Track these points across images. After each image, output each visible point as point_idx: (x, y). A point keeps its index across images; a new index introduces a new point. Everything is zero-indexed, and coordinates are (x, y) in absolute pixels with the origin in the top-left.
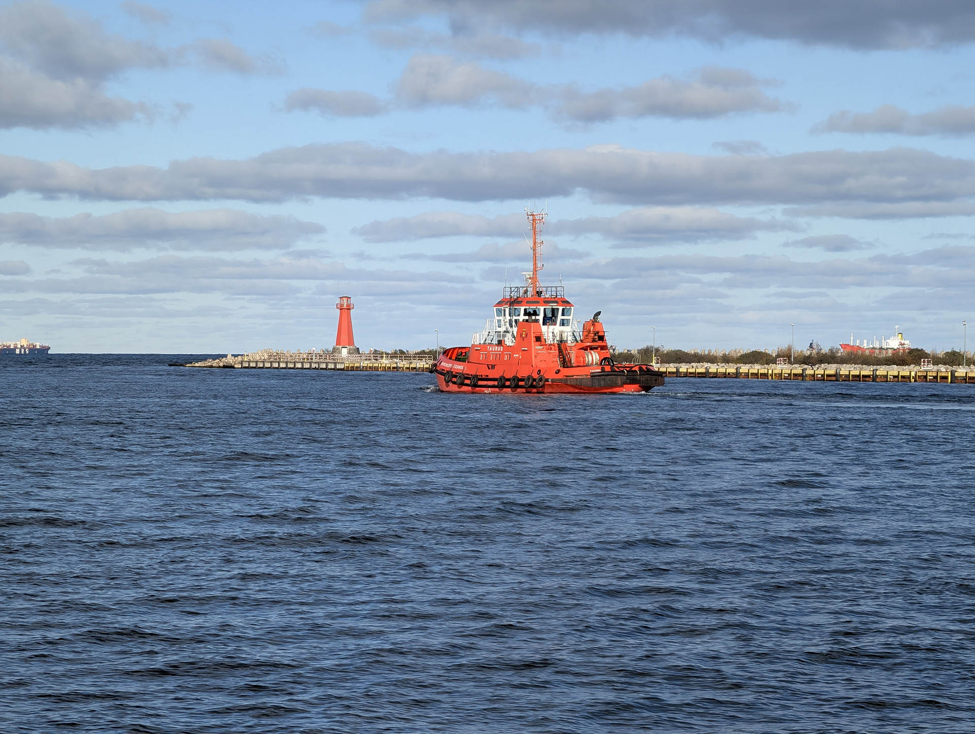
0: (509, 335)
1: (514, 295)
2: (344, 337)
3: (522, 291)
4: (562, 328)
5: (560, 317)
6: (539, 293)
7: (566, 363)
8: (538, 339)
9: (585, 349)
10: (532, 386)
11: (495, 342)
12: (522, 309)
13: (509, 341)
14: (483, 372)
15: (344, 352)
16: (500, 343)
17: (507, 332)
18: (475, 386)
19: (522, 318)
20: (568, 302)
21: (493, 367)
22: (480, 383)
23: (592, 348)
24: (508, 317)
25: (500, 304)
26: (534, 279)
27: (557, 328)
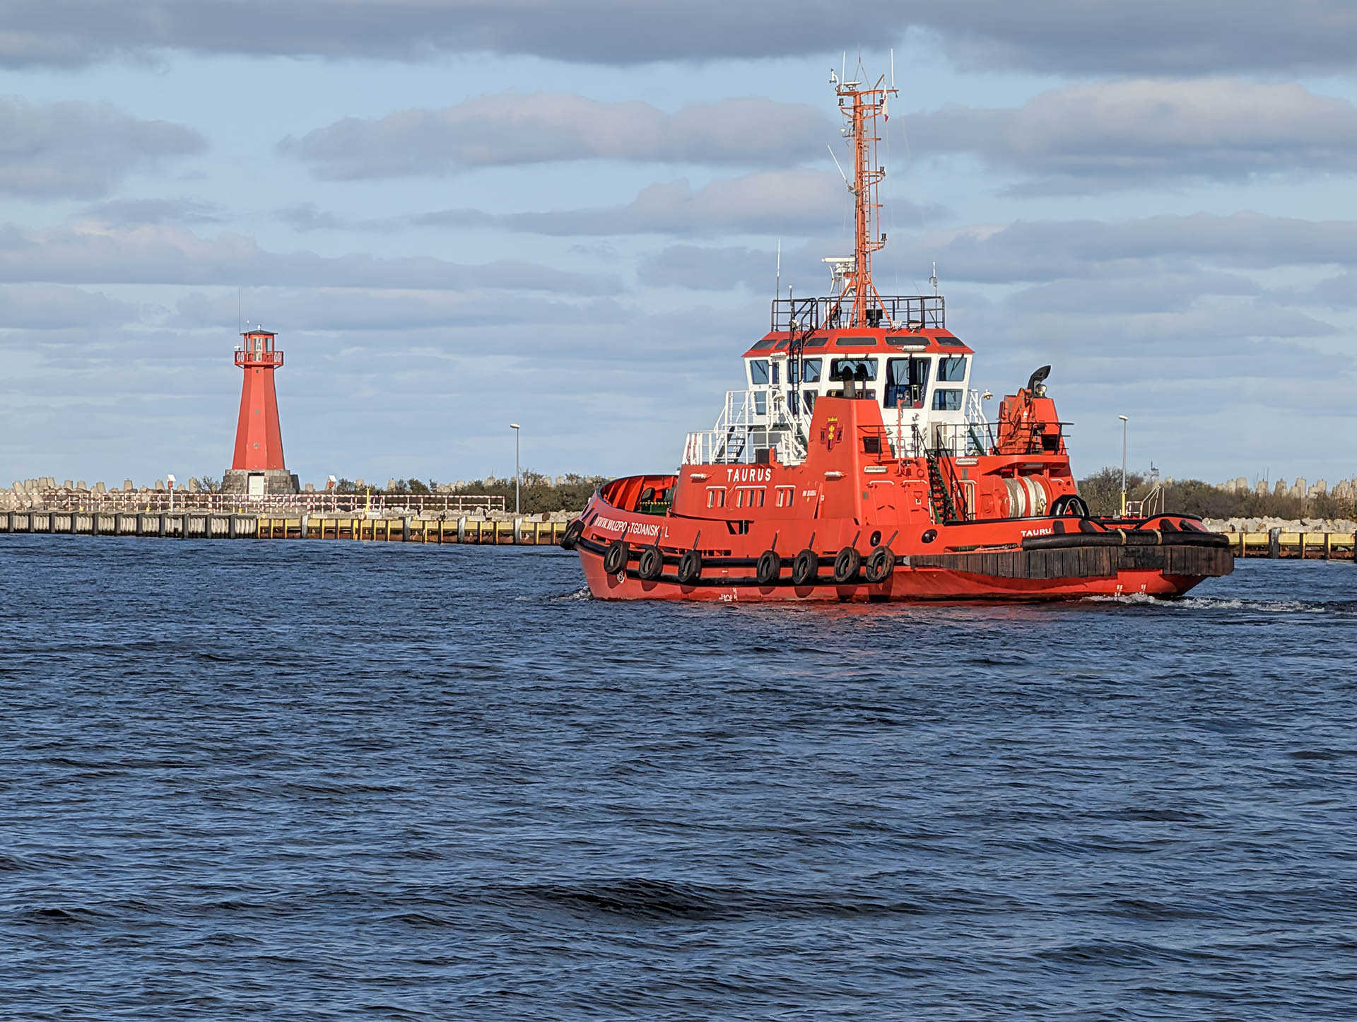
0: (788, 436)
1: (803, 322)
2: (256, 445)
3: (825, 311)
4: (941, 416)
5: (933, 384)
6: (873, 316)
7: (951, 513)
8: (873, 444)
9: (1006, 473)
10: (856, 579)
11: (748, 457)
12: (827, 359)
13: (788, 454)
14: (717, 540)
15: (257, 487)
16: (764, 458)
17: (781, 426)
18: (694, 581)
19: (825, 385)
20: (956, 341)
21: (745, 526)
22: (708, 573)
23: (1024, 471)
24: (785, 387)
25: (760, 348)
26: (859, 275)
27: (926, 416)
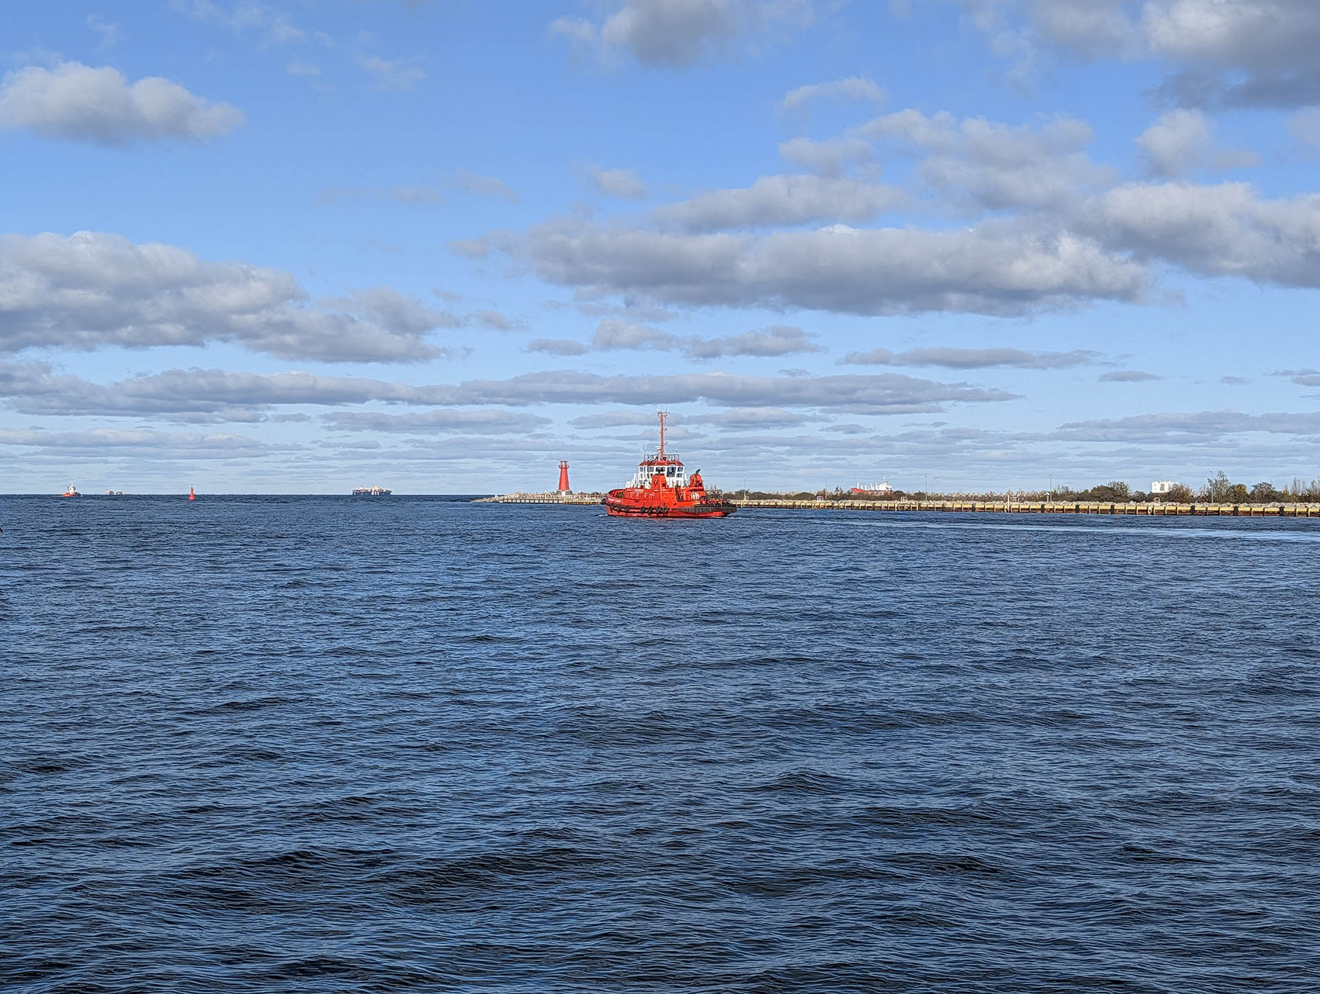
0: (647, 483)
1: (650, 460)
2: (563, 485)
3: (655, 457)
4: (678, 479)
5: (677, 472)
6: (665, 458)
7: (680, 499)
8: (664, 485)
9: (691, 491)
10: (660, 512)
11: (639, 487)
12: (655, 467)
13: (647, 486)
14: (633, 504)
15: (564, 494)
16: (642, 487)
17: (646, 481)
18: (628, 512)
19: (655, 472)
20: (682, 464)
21: (638, 501)
23: (695, 490)
24: (647, 472)
25: (642, 464)
26: (662, 450)
27: (675, 479)
